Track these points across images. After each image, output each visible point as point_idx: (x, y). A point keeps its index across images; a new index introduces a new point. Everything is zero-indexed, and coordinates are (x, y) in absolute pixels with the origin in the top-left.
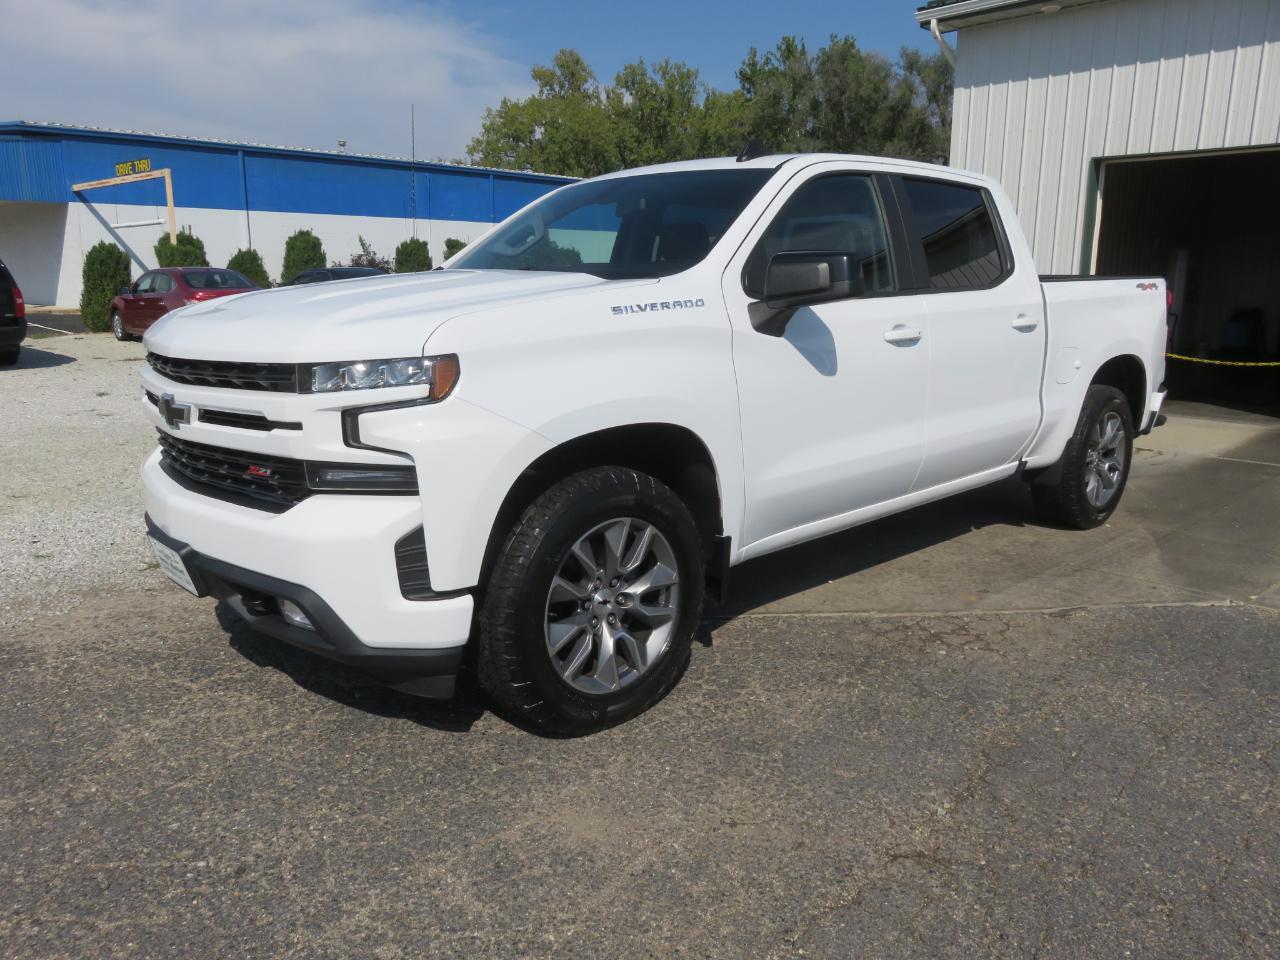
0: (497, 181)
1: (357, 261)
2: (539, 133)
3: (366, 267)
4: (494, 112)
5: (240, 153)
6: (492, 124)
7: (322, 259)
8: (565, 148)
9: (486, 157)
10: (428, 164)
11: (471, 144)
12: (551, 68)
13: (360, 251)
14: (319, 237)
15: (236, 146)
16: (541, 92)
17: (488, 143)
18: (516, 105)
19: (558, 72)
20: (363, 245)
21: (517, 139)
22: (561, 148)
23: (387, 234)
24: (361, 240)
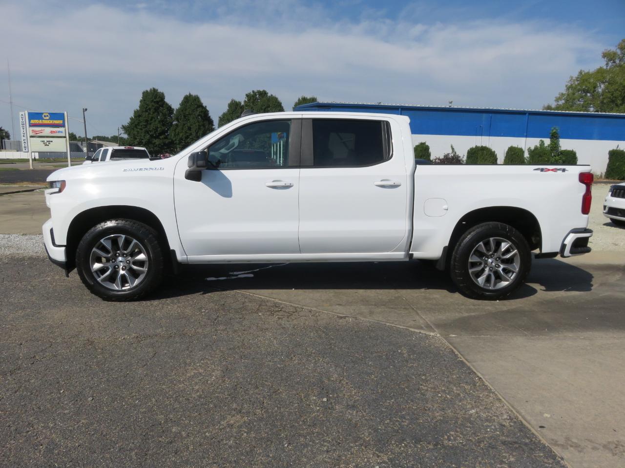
0: (530, 116)
1: (446, 156)
2: (601, 88)
3: (452, 160)
4: (574, 78)
5: (400, 109)
6: (572, 85)
7: (429, 155)
8: (616, 94)
9: (566, 102)
10: (492, 110)
11: (558, 96)
12: (615, 51)
13: (450, 151)
14: (429, 145)
15: (399, 106)
16: (607, 64)
17: (568, 95)
18: (588, 73)
19: (619, 52)
20: (453, 149)
21: (586, 91)
22: (612, 95)
23: (463, 144)
24: (452, 147)
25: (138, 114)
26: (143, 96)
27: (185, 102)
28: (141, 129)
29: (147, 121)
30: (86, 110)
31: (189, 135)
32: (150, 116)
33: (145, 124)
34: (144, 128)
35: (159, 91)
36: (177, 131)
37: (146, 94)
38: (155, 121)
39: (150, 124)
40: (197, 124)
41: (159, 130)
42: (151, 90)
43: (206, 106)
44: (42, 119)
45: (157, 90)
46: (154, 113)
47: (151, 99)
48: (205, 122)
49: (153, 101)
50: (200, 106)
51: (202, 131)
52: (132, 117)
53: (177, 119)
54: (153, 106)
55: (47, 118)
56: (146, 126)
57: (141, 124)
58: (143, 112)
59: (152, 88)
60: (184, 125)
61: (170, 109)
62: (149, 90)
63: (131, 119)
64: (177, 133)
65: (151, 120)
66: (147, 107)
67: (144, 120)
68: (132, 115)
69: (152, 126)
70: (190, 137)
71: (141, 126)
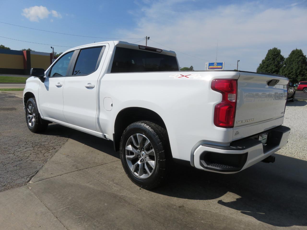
25: (264, 62)
26: (268, 52)
27: (292, 54)
28: (264, 70)
29: (267, 65)
30: (239, 61)
31: (291, 73)
32: (270, 62)
33: (266, 67)
34: (265, 69)
35: (278, 49)
36: (284, 70)
37: (270, 51)
38: (272, 65)
39: (269, 67)
40: (297, 66)
41: (273, 70)
42: (273, 49)
43: (305, 56)
44: (214, 66)
45: (277, 48)
46: (272, 61)
47: (272, 54)
48: (302, 65)
49: (273, 54)
50: (302, 55)
51: (300, 70)
52: (261, 64)
53: (285, 64)
54: (272, 57)
55: (216, 65)
56: (267, 68)
57: (264, 67)
58: (266, 60)
59: (274, 48)
60: (289, 66)
61: (282, 58)
62: (272, 49)
63: (260, 64)
64: (284, 71)
65: (270, 64)
66: (269, 58)
67: (266, 65)
68: (261, 62)
69: (270, 68)
70: (292, 73)
71: (264, 68)
